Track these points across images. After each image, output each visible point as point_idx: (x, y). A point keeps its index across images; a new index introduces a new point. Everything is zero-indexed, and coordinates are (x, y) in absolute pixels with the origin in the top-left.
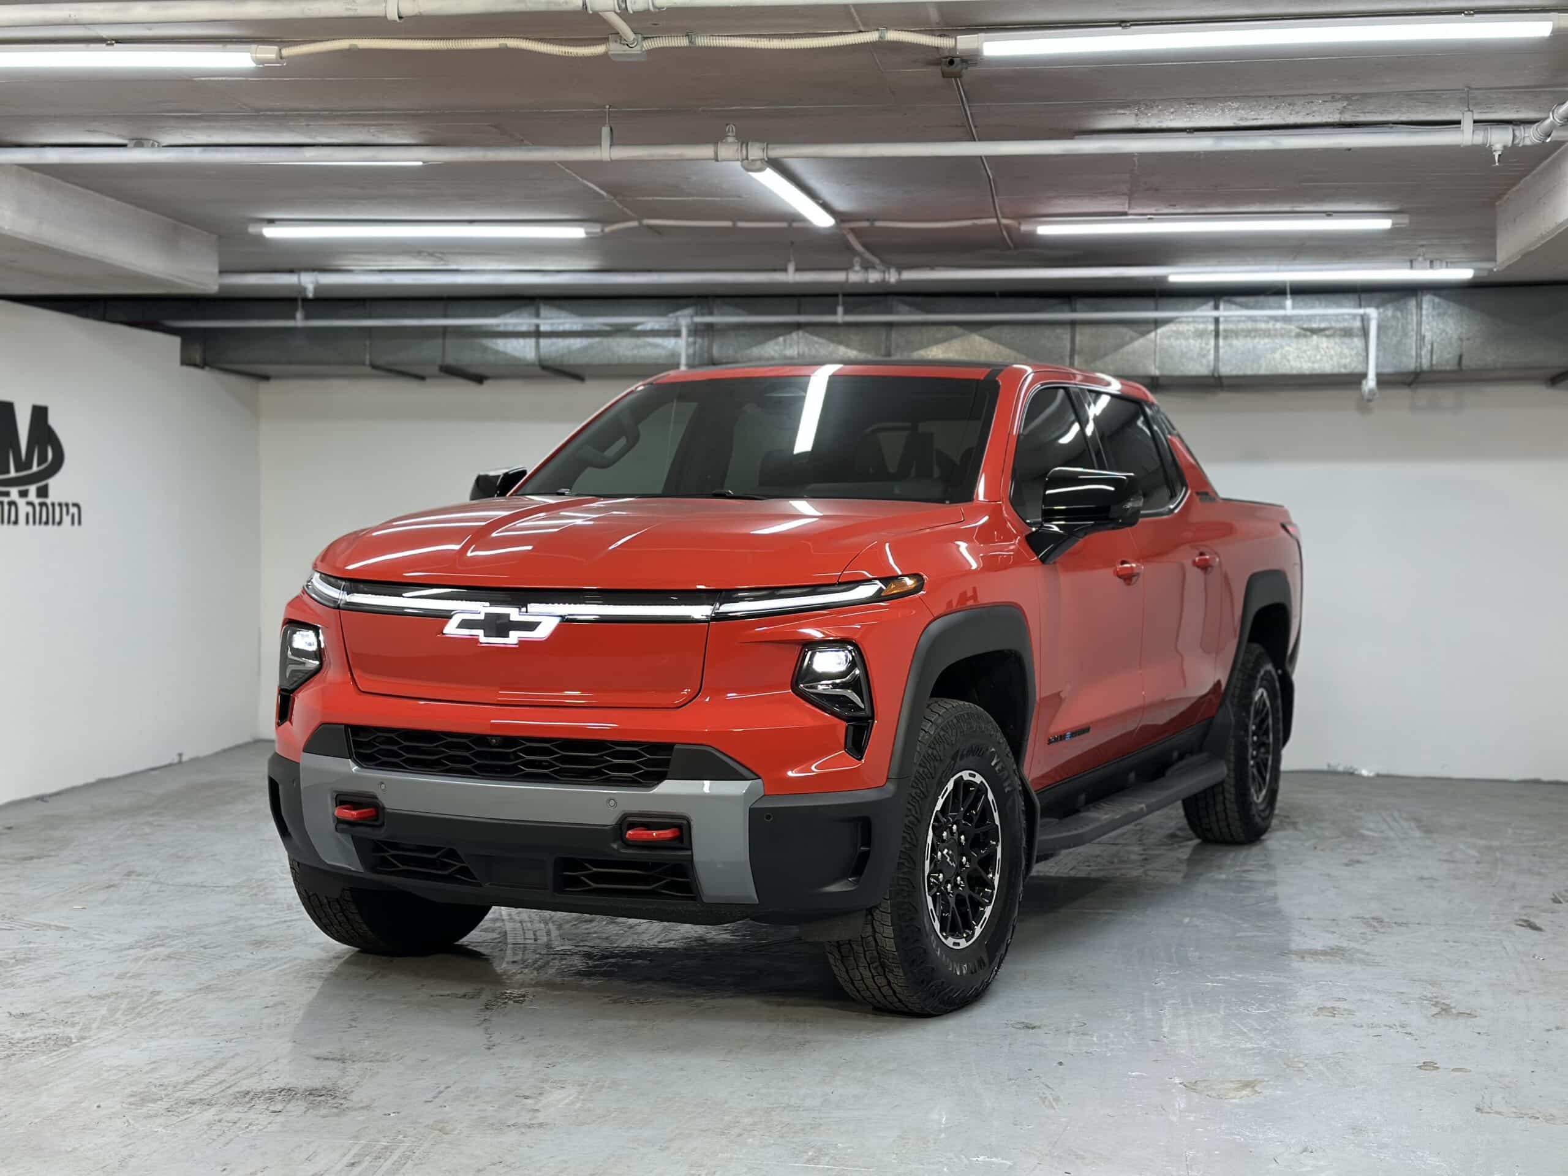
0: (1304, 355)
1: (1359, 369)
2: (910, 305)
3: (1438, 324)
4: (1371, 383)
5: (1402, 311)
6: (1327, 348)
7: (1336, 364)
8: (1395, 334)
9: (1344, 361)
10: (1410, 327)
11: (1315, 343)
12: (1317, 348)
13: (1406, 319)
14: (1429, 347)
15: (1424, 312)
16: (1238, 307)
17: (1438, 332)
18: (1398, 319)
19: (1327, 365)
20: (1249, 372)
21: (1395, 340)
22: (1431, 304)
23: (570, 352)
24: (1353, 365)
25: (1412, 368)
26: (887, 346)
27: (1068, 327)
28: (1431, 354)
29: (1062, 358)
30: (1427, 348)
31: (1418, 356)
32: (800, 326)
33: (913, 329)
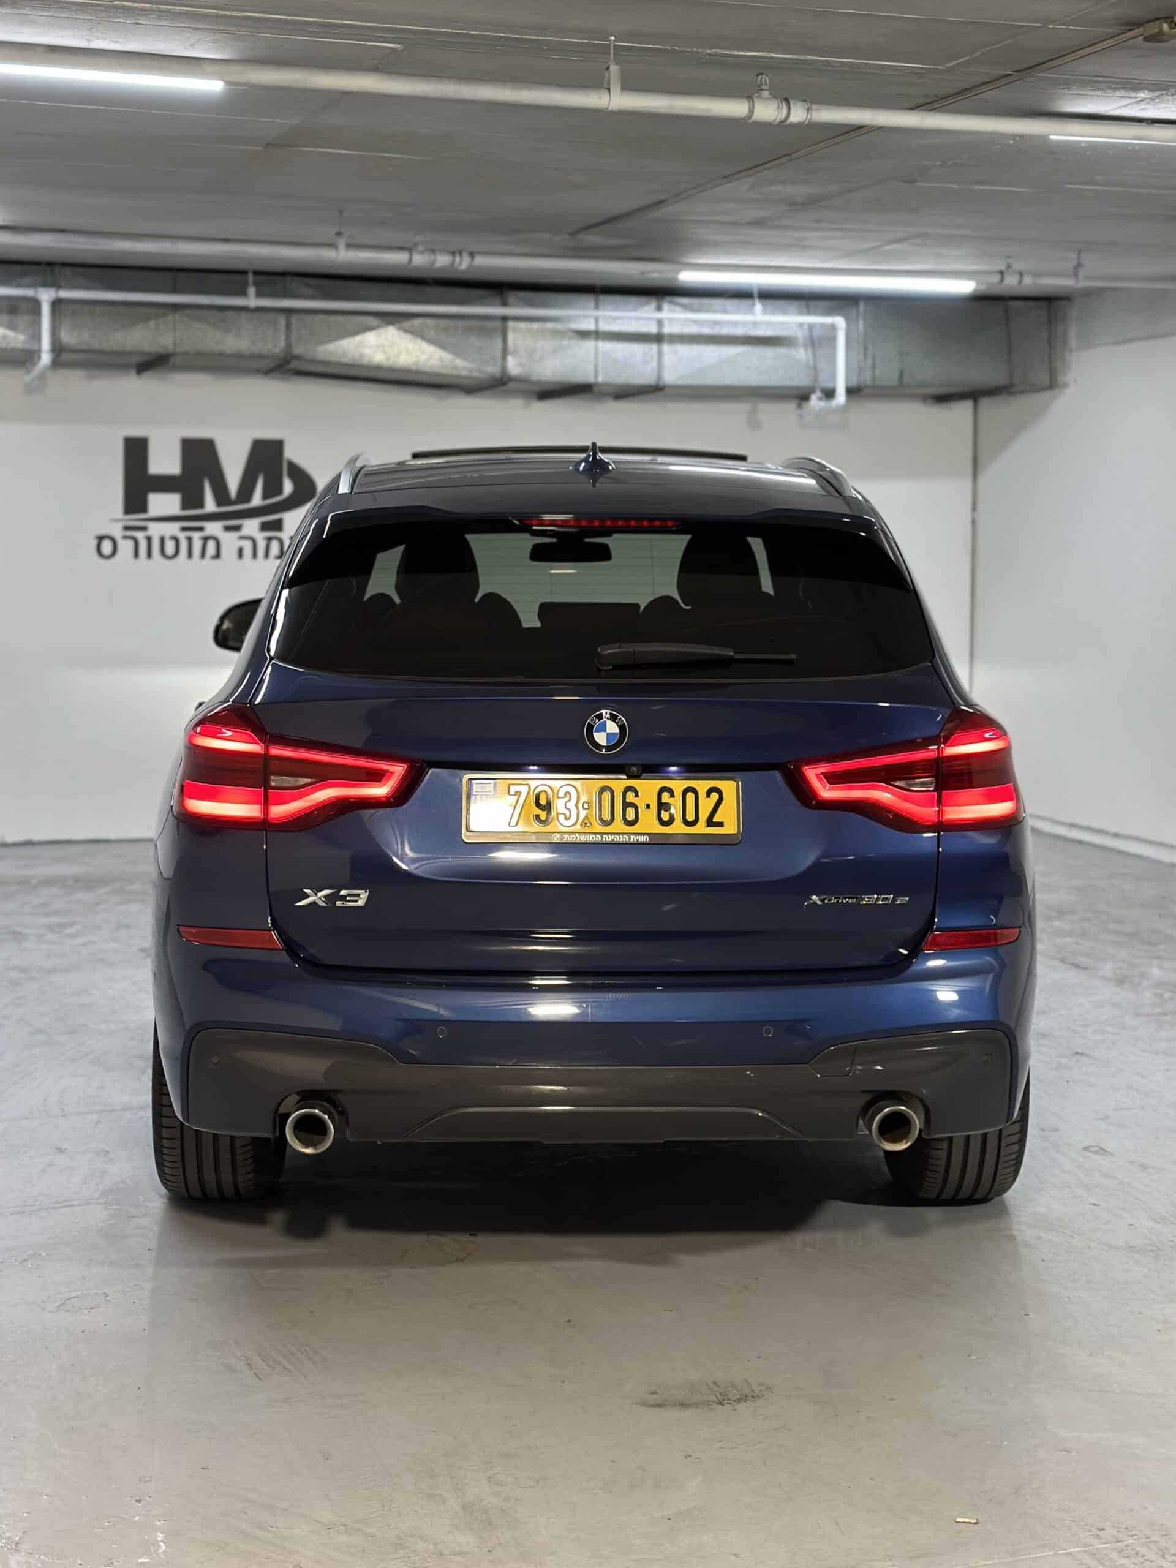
0: (751, 365)
2: (314, 288)
4: (841, 398)
7: (782, 376)
9: (791, 374)
10: (853, 339)
12: (763, 358)
14: (872, 360)
16: (681, 309)
19: (773, 377)
20: (695, 381)
22: (872, 315)
24: (804, 378)
25: (854, 383)
26: (288, 338)
27: (498, 324)
28: (874, 368)
29: (494, 359)
30: (869, 361)
31: (861, 370)
32: (175, 307)
33: (318, 318)
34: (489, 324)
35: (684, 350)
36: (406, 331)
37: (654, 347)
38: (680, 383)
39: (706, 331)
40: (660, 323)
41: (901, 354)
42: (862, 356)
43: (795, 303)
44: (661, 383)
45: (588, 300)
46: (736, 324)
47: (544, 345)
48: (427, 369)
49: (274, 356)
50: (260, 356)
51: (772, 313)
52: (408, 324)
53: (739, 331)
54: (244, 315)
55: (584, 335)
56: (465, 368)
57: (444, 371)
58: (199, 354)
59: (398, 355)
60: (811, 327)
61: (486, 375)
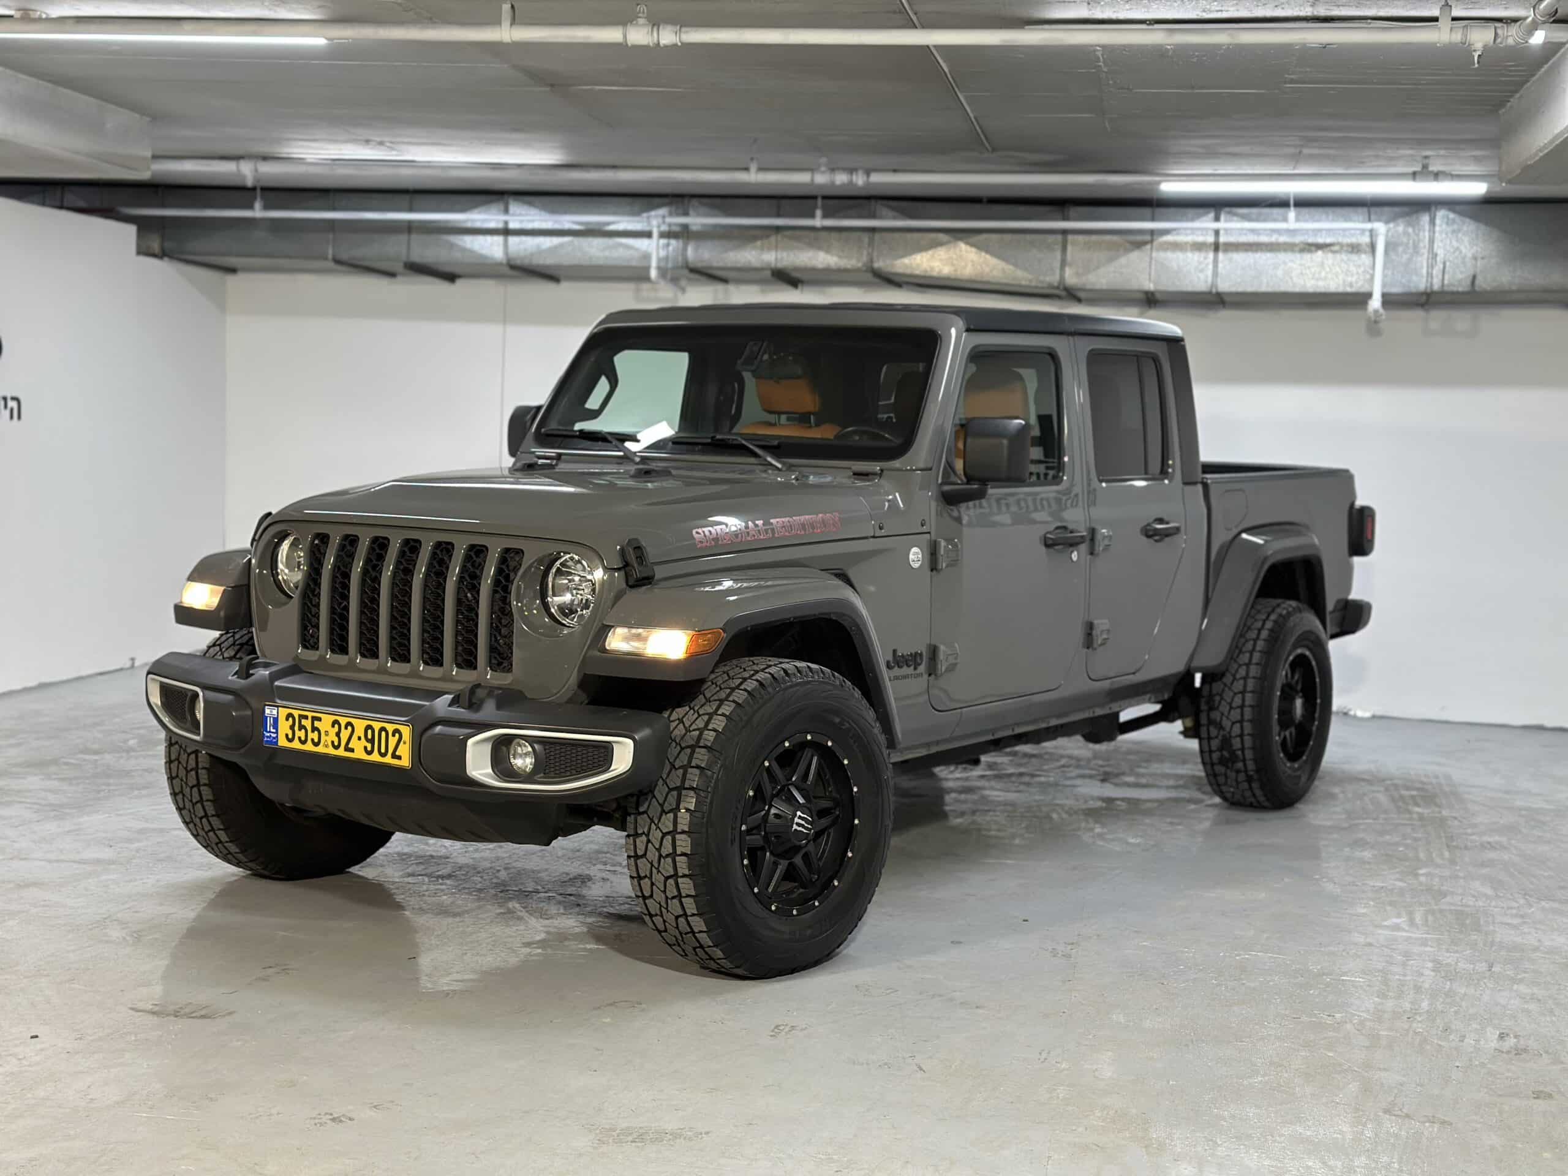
0: (1308, 271)
1: (1365, 289)
2: (893, 209)
3: (1451, 242)
4: (1375, 303)
5: (1413, 227)
6: (1333, 264)
7: (1341, 282)
8: (1405, 252)
9: (1349, 279)
10: (1421, 245)
11: (1319, 259)
12: (1322, 264)
13: (1418, 235)
14: (1441, 266)
15: (1437, 228)
16: (1240, 219)
17: (1452, 250)
18: (1409, 235)
19: (1332, 283)
20: (1249, 289)
21: (1405, 257)
22: (1445, 220)
23: (540, 252)
24: (1360, 284)
25: (1421, 289)
26: (870, 256)
27: (1059, 237)
28: (1443, 273)
29: (1052, 269)
30: (1439, 267)
31: (1429, 276)
32: (778, 229)
33: (897, 235)
34: (1051, 238)
35: (1239, 257)
36: (972, 245)
37: (1211, 255)
38: (1233, 289)
39: (1264, 239)
40: (1217, 233)
41: (1475, 258)
42: (1430, 262)
43: (1360, 210)
44: (1214, 291)
45: (1145, 213)
47: (1099, 255)
48: (990, 279)
49: (858, 270)
50: (846, 270)
52: (974, 239)
53: (1298, 239)
54: (834, 235)
55: (1139, 245)
56: (1025, 278)
57: (1005, 281)
59: (965, 267)
61: (1045, 285)
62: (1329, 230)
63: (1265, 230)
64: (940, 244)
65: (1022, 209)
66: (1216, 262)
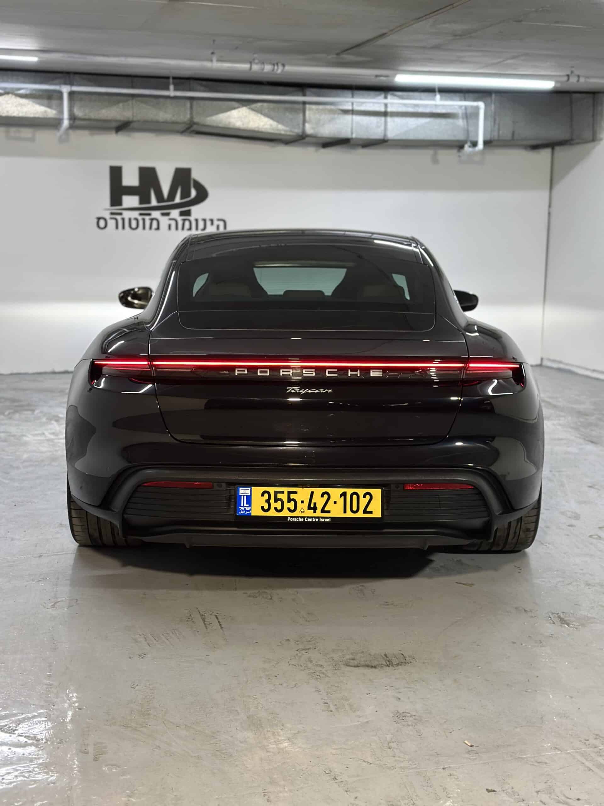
0: (433, 129)
2: (205, 86)
4: (480, 146)
6: (445, 125)
7: (450, 134)
9: (454, 133)
10: (488, 115)
12: (440, 125)
16: (397, 98)
19: (445, 135)
20: (404, 137)
22: (499, 101)
24: (461, 135)
25: (488, 138)
26: (191, 114)
27: (301, 106)
28: (499, 130)
29: (298, 125)
30: (497, 126)
31: (491, 131)
32: (133, 96)
33: (207, 102)
34: (297, 106)
35: (398, 120)
36: (253, 110)
37: (383, 119)
38: (396, 138)
39: (411, 110)
40: (386, 105)
41: (514, 122)
42: (493, 124)
43: (458, 95)
44: (386, 139)
45: (349, 93)
46: (426, 106)
47: (325, 117)
48: (263, 130)
49: (184, 123)
50: (177, 123)
51: (446, 100)
52: (254, 106)
53: (428, 110)
54: (169, 101)
55: (346, 112)
56: (283, 130)
57: (272, 131)
58: (146, 122)
59: (249, 123)
60: (466, 108)
61: (294, 134)
62: (443, 106)
63: (411, 104)
64: (234, 108)
65: (281, 89)
66: (386, 123)
